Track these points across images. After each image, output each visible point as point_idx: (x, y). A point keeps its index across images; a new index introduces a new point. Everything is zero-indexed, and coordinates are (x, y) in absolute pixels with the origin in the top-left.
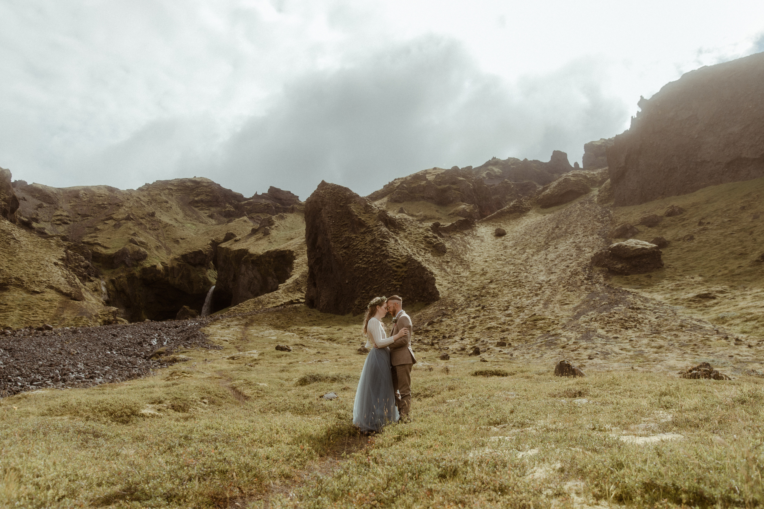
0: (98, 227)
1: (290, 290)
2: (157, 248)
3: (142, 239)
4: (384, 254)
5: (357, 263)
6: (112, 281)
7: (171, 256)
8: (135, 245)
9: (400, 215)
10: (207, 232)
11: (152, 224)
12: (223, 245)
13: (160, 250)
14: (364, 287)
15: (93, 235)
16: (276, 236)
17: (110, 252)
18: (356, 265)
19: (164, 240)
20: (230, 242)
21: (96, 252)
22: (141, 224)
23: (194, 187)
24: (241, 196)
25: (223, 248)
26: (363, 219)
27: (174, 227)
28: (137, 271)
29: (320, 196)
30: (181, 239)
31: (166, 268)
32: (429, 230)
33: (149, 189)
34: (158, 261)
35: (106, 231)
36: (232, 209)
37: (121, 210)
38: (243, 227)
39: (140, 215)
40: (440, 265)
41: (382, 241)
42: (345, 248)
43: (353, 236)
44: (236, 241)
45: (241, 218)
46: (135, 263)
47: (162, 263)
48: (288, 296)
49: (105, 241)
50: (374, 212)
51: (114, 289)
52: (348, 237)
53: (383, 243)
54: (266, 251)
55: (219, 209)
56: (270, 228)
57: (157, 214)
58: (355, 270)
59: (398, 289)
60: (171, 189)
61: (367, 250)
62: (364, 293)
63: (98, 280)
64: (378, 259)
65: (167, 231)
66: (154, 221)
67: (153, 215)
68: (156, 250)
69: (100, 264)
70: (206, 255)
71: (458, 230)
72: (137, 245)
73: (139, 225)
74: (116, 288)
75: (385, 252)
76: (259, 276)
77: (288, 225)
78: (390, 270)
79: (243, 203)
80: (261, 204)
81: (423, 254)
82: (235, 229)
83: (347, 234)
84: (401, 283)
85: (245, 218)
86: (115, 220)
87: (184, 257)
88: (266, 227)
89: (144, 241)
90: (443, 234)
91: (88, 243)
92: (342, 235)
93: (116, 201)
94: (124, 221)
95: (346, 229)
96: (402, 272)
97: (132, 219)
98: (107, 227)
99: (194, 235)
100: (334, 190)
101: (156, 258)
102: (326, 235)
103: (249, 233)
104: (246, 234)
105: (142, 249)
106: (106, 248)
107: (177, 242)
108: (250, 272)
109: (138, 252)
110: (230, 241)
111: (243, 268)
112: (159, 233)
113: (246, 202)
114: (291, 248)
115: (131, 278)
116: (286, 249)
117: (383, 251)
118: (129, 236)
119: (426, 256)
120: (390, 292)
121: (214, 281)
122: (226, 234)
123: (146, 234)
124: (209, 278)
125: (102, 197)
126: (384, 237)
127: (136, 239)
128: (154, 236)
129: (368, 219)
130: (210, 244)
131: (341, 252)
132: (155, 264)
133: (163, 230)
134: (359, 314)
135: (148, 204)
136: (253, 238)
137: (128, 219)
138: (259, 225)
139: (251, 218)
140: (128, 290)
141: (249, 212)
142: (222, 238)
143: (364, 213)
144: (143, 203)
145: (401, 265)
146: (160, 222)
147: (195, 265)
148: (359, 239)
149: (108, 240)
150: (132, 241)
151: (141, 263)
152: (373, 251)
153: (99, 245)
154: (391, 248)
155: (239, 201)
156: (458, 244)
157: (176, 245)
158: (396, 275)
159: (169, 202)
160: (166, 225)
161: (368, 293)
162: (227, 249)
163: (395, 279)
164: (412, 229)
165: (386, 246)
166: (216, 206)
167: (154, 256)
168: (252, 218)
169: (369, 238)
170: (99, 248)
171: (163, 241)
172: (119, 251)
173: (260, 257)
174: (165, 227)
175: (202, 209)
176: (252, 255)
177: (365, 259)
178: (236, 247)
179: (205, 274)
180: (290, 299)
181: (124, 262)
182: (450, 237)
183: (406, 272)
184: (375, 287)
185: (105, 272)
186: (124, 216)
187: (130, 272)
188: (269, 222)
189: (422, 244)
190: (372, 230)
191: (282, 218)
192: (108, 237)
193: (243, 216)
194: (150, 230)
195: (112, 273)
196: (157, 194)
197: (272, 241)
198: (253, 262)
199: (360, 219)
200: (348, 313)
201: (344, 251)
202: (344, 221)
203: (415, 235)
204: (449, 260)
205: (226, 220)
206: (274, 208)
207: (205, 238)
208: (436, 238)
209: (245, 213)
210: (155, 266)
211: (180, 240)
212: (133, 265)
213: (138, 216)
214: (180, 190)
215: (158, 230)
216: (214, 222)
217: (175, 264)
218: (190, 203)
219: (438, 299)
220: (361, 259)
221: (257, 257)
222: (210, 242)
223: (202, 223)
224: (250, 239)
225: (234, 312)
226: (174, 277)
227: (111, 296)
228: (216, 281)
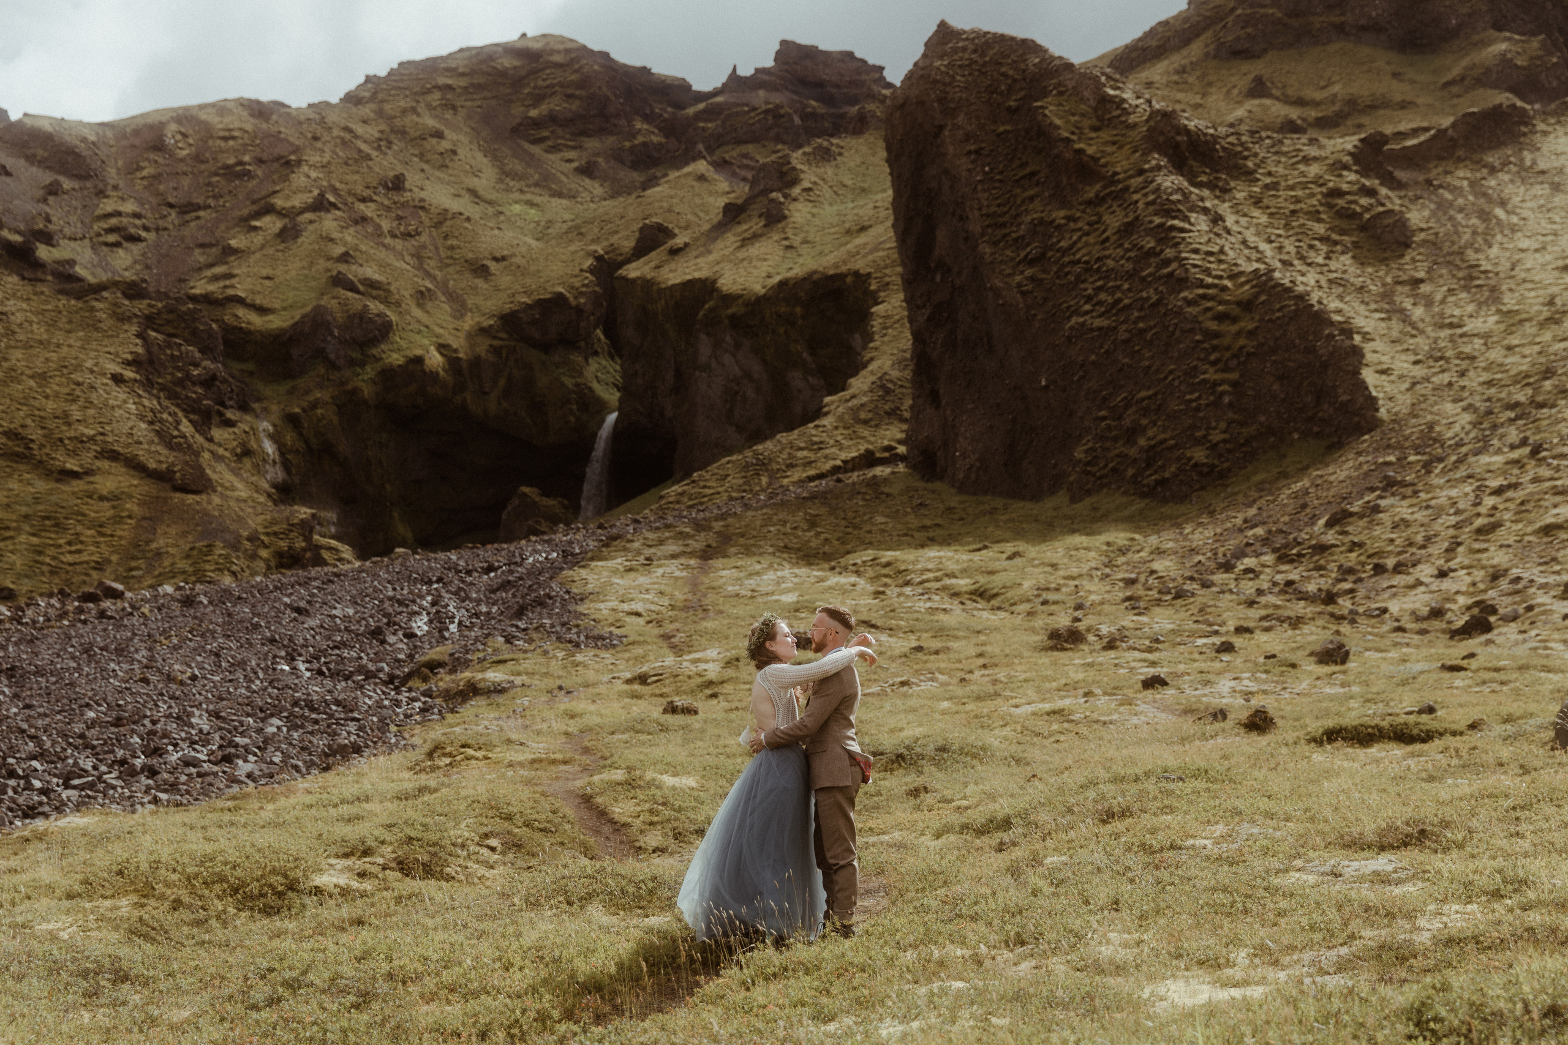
0: (233, 243)
1: (863, 415)
2: (422, 297)
3: (370, 272)
4: (1171, 275)
5: (1077, 312)
6: (292, 420)
7: (469, 323)
8: (350, 294)
9: (1253, 103)
10: (577, 227)
11: (399, 218)
12: (634, 271)
13: (429, 305)
14: (1105, 399)
15: (219, 270)
16: (808, 223)
17: (276, 322)
18: (1074, 320)
19: (440, 269)
20: (655, 256)
21: (235, 328)
22: (364, 219)
23: (523, 73)
24: (683, 87)
25: (634, 281)
26: (1090, 151)
27: (468, 219)
28: (364, 381)
29: (936, 82)
30: (496, 259)
31: (453, 362)
32: (1346, 167)
33: (380, 96)
34: (426, 342)
35: (258, 255)
36: (655, 139)
37: (299, 179)
38: (698, 201)
39: (359, 189)
40: (1387, 295)
41: (1161, 225)
42: (1031, 262)
43: (1059, 215)
44: (674, 251)
45: (687, 169)
46: (356, 355)
47: (442, 347)
48: (854, 436)
49: (258, 288)
50: (1132, 119)
51: (300, 446)
52: (1042, 221)
53: (1165, 235)
54: (776, 279)
55: (611, 141)
56: (786, 196)
57: (412, 179)
58: (1069, 338)
59: (1226, 400)
60: (449, 87)
61: (1110, 263)
62: (1104, 418)
63: (248, 418)
64: (1150, 294)
65: (446, 237)
66: (404, 205)
67: (397, 184)
68: (419, 305)
69: (250, 366)
70: (579, 310)
71: (1461, 153)
72: (358, 292)
73: (356, 222)
74: (306, 442)
75: (1174, 265)
76: (757, 370)
77: (849, 183)
78: (1192, 331)
79: (691, 111)
80: (754, 109)
81: (1320, 260)
82: (670, 210)
83: (1035, 212)
84: (1234, 376)
85: (701, 166)
86: (280, 213)
87: (510, 321)
88: (774, 195)
89: (377, 277)
90: (1401, 175)
91: (207, 299)
92: (1018, 215)
93: (277, 151)
94: (308, 216)
95: (1031, 192)
96: (1238, 334)
97: (334, 206)
98: (258, 239)
99: (534, 243)
100: (983, 54)
101: (419, 332)
102: (963, 219)
103: (715, 221)
104: (706, 227)
105: (375, 307)
106: (262, 310)
107: (481, 270)
108: (727, 359)
109: (362, 317)
110: (653, 254)
111: (705, 348)
112: (424, 247)
113: (701, 106)
114: (860, 265)
115: (349, 404)
116: (844, 269)
117: (1167, 262)
118: (329, 264)
119: (1333, 265)
120: (1198, 409)
121: (612, 397)
122: (642, 230)
123: (382, 254)
124: (595, 386)
125: (233, 138)
126: (1169, 210)
127: (353, 272)
128: (408, 258)
129: (1109, 149)
130: (591, 271)
131: (1018, 278)
132: (419, 352)
133: (434, 232)
134: (1089, 493)
135: (379, 148)
136: (730, 240)
137: (320, 205)
138: (747, 189)
139: (721, 165)
140: (343, 446)
141: (714, 143)
142: (628, 244)
143: (1095, 129)
144: (364, 147)
145: (1236, 311)
146: (422, 207)
147: (546, 347)
148: (1080, 224)
149: (267, 282)
150: (340, 281)
151: (374, 351)
152: (1129, 266)
153: (241, 301)
154: (1196, 251)
155: (680, 106)
156: (1461, 210)
157: (480, 283)
158: (1215, 348)
159: (447, 133)
160: (444, 216)
161: (1120, 418)
162: (647, 284)
163: (1213, 363)
164: (1280, 170)
165: (1177, 244)
166: (601, 132)
167: (415, 326)
168: (726, 162)
169: (1114, 220)
170: (241, 312)
171: (439, 274)
172: (304, 317)
173: (756, 305)
174: (438, 225)
175: (555, 149)
176: (729, 299)
177: (1103, 296)
178: (676, 273)
179: (581, 374)
180: (863, 447)
181: (320, 354)
182: (1429, 182)
183: (1251, 334)
184: (1143, 394)
185: (268, 391)
186: (308, 197)
187: (342, 384)
188: (782, 175)
189: (1319, 220)
190: (1126, 189)
191: (825, 155)
192: (265, 272)
193: (694, 159)
194: (394, 236)
195: (291, 392)
196: (404, 111)
197: (796, 241)
198: (735, 322)
199: (1081, 151)
200: (1053, 491)
201: (1029, 272)
202: (1024, 165)
203: (1292, 188)
204: (1421, 274)
205: (637, 177)
206: (797, 120)
207: (572, 248)
208: (1371, 192)
209: (700, 147)
210: (420, 360)
211: (493, 266)
212: (352, 363)
213: (350, 193)
214: (479, 87)
215: (419, 234)
216: (598, 190)
217: (483, 347)
218: (515, 131)
219: (1374, 424)
220: (1089, 299)
221: (747, 304)
222: (589, 262)
223: (560, 195)
224: (720, 244)
225: (678, 502)
226: (486, 393)
227: (294, 471)
228: (618, 395)
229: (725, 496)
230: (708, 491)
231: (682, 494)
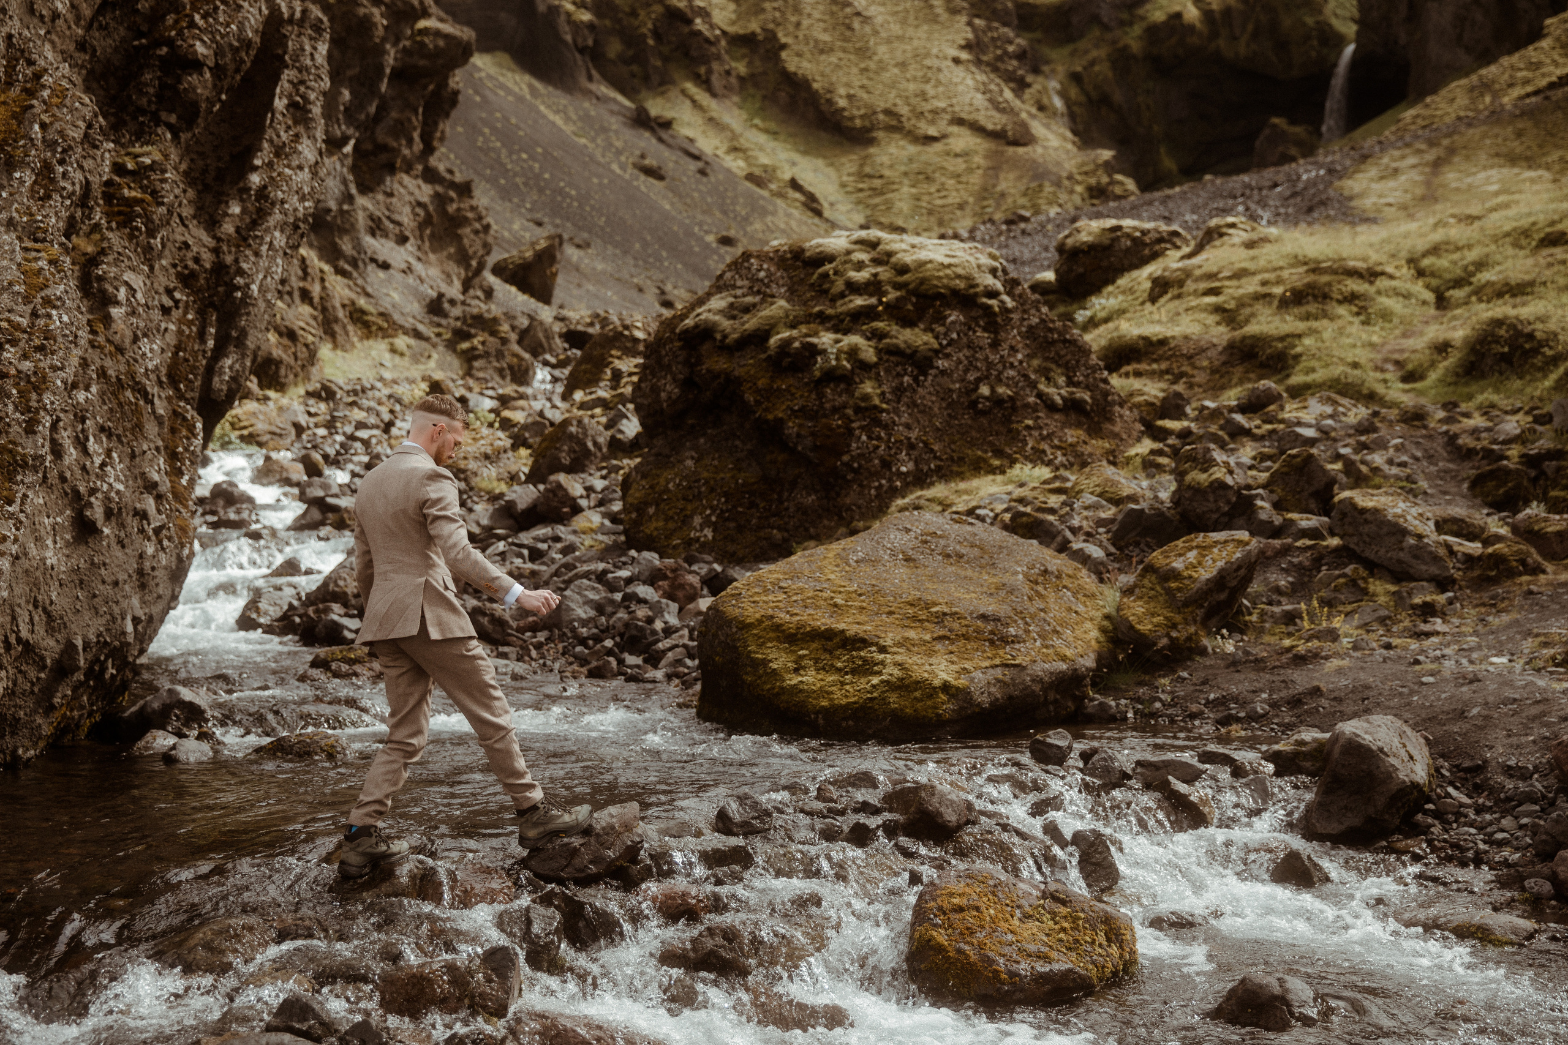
6: (1076, 77)
21: (1025, 3)
31: (1208, 14)
46: (1125, 16)
47: (1197, 2)
51: (1082, 98)
63: (1040, 79)
69: (1038, 35)
74: (1087, 95)
115: (1121, 60)
121: (1350, 30)
124: (1334, 21)
132: (1177, 8)
140: (1118, 96)
151: (1141, 12)
179: (1321, 12)
181: (1095, 19)
185: (1054, 54)
187: (1114, 42)
195: (1073, 54)
210: (1178, 16)
212: (1122, 23)
225: (1414, 123)
226: (1235, 38)
227: (1078, 120)
228: (1354, 28)
229: (1453, 116)
230: (1438, 113)
231: (1417, 116)
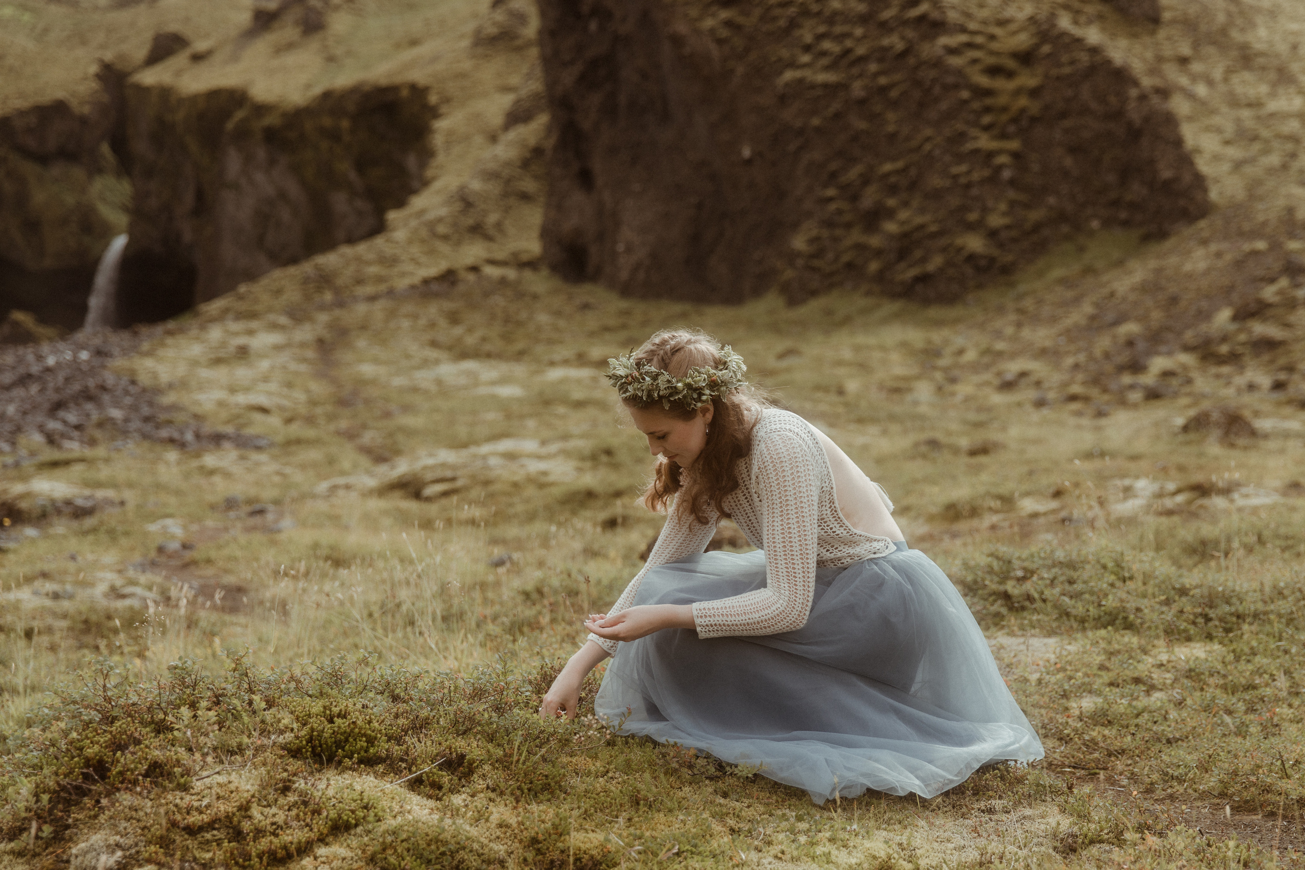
12: (149, 77)
16: (351, 34)
18: (787, 75)
25: (150, 89)
44: (197, 58)
54: (317, 90)
56: (326, 4)
58: (782, 98)
70: (82, 120)
76: (293, 189)
82: (187, 18)
88: (312, 3)
96: (1017, 92)
99: (30, 45)
103: (242, 27)
104: (233, 33)
108: (260, 177)
110: (173, 61)
111: (233, 163)
114: (418, 76)
116: (398, 80)
121: (119, 219)
122: (155, 39)
124: (101, 207)
130: (98, 76)
136: (262, 45)
142: (141, 50)
147: (43, 159)
162: (165, 93)
173: (296, 117)
176: (261, 109)
177: (826, 45)
178: (199, 81)
179: (84, 192)
197: (339, 51)
198: (270, 135)
207: (76, 52)
220: (808, 48)
221: (286, 115)
222: (94, 70)
224: (251, 50)
228: (126, 217)
